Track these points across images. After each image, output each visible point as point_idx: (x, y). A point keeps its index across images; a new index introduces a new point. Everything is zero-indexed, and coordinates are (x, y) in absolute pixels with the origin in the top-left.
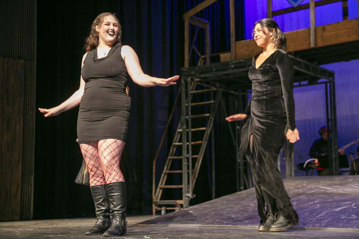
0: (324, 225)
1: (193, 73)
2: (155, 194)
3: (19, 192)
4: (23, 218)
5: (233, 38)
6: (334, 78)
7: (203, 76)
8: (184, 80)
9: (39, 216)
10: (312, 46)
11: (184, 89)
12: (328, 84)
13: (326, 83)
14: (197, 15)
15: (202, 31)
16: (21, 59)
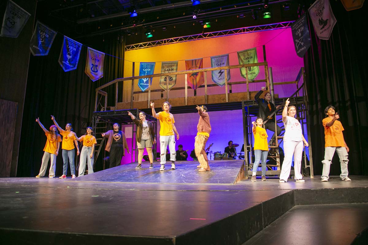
0: (146, 181)
1: (98, 114)
2: (77, 167)
3: (10, 164)
4: (12, 176)
5: (117, 101)
6: (157, 121)
7: (102, 116)
8: (94, 117)
9: (20, 175)
10: (149, 108)
11: (93, 121)
12: (154, 124)
13: (154, 123)
14: (102, 89)
15: (104, 97)
16: (16, 102)
